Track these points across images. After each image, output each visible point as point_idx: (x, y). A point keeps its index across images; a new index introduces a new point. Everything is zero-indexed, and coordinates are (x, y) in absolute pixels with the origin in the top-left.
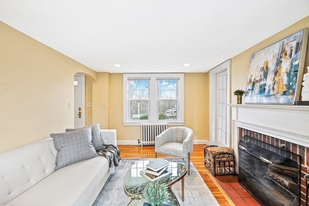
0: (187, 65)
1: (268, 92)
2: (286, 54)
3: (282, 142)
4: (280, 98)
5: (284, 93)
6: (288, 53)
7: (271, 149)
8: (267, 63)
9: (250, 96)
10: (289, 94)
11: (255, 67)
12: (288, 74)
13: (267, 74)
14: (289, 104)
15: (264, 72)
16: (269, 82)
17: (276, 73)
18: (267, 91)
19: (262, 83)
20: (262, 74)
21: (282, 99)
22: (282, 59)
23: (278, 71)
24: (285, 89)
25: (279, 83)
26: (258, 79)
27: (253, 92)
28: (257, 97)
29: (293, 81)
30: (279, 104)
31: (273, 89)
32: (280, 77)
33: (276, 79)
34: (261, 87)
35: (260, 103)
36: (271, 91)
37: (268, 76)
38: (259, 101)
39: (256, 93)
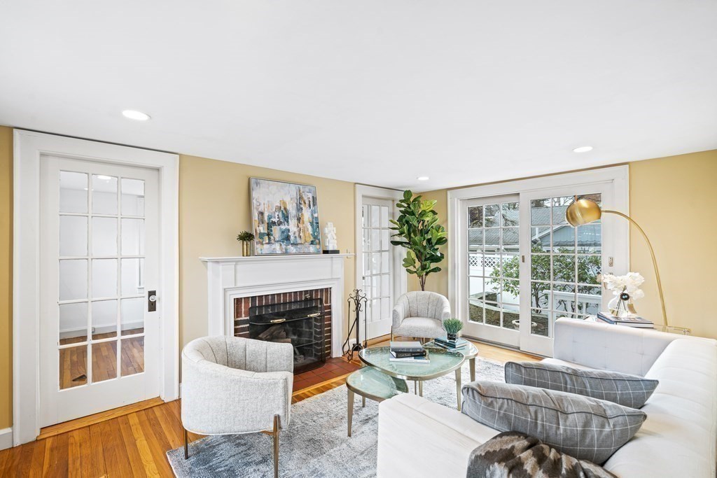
1: (294, 240)
2: (305, 203)
3: (306, 292)
4: (309, 247)
5: (312, 243)
6: (307, 202)
8: (284, 203)
9: (267, 243)
10: (316, 244)
11: (266, 202)
12: (312, 224)
13: (288, 217)
14: (318, 253)
15: (283, 213)
16: (292, 226)
17: (299, 219)
18: (292, 238)
19: (283, 227)
20: (281, 215)
21: (312, 249)
22: (302, 206)
23: (300, 218)
24: (312, 239)
25: (304, 232)
26: (276, 220)
27: (272, 238)
28: (281, 245)
29: (317, 232)
30: (309, 253)
31: (300, 237)
32: (304, 225)
33: (301, 226)
34: (283, 232)
35: (286, 253)
36: (298, 239)
37: (290, 221)
38: (284, 250)
39: (277, 239)
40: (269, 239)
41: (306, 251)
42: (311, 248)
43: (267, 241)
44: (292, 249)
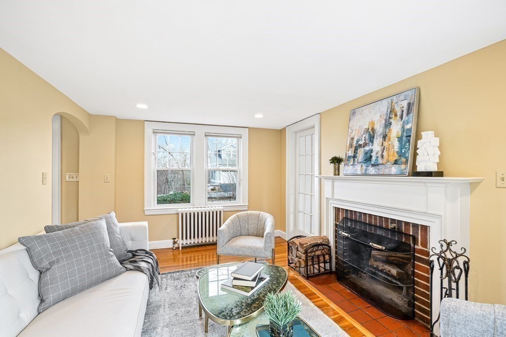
0: (259, 116)
1: (375, 160)
2: (396, 115)
3: (393, 221)
4: (391, 167)
5: (396, 162)
6: (399, 114)
7: (379, 232)
8: (373, 123)
9: (351, 165)
10: (402, 163)
11: (358, 128)
12: (400, 139)
13: (373, 137)
14: (402, 174)
15: (370, 134)
16: (376, 147)
17: (385, 137)
18: (374, 158)
19: (367, 148)
20: (367, 137)
21: (394, 170)
22: (392, 120)
23: (387, 135)
24: (396, 157)
25: (388, 150)
26: (361, 143)
27: (356, 160)
28: (362, 166)
29: (406, 148)
30: (390, 175)
31: (382, 156)
32: (390, 143)
33: (386, 144)
34: (366, 153)
35: (365, 174)
36: (380, 159)
37: (375, 140)
38: (364, 171)
39: (360, 161)
40: (354, 160)
41: (387, 171)
42: (393, 168)
43: (352, 163)
44: (372, 170)
